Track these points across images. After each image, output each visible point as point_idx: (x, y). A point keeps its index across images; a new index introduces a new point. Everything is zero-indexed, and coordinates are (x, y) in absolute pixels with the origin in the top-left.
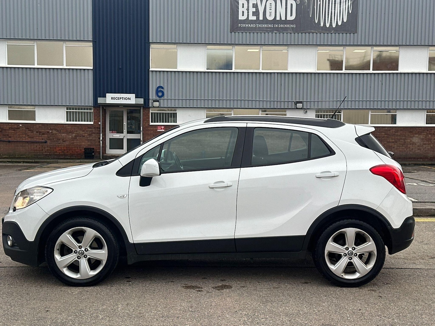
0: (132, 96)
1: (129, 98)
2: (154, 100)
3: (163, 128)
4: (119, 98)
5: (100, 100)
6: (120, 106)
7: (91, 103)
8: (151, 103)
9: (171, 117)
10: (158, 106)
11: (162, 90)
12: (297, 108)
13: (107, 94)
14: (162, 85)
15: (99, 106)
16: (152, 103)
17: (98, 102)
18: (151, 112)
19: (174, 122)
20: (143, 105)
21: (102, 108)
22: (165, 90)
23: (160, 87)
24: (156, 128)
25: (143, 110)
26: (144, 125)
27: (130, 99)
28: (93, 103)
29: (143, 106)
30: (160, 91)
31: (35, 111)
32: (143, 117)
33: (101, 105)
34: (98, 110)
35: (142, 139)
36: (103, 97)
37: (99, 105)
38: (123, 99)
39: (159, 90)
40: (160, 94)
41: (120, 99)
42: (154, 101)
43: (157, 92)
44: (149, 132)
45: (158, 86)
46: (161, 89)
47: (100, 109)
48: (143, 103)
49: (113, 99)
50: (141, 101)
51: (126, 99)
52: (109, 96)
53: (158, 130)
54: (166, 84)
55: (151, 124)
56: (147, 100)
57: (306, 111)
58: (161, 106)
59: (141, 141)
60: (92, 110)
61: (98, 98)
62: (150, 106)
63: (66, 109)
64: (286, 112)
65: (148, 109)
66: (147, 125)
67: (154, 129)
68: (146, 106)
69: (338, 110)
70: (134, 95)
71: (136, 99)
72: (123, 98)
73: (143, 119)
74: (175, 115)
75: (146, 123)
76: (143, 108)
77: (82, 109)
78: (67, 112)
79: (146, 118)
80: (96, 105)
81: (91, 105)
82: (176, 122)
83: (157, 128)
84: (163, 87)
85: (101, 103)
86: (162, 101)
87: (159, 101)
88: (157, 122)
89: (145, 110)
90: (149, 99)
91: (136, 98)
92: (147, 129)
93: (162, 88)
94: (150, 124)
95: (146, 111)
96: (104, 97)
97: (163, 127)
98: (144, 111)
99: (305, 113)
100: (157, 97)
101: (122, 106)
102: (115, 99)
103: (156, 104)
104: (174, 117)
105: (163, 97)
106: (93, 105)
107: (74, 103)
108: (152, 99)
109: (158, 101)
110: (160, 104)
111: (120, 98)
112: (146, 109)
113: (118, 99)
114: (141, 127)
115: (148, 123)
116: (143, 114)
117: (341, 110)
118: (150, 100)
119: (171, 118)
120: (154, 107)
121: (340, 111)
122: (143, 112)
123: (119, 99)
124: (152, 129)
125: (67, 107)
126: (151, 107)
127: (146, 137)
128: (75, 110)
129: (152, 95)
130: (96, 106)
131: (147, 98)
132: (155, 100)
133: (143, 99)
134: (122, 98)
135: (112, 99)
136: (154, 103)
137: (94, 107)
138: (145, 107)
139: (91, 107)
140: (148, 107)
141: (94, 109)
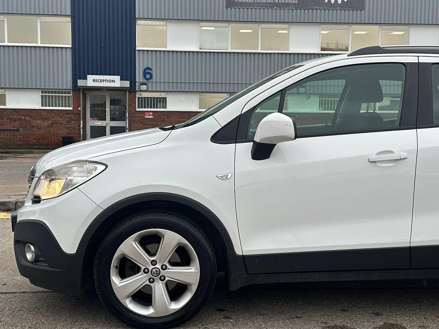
0: (117, 78)
1: (113, 80)
3: (152, 114)
4: (102, 80)
5: (81, 83)
6: (103, 90)
8: (138, 86)
9: (160, 102)
11: (150, 71)
13: (88, 76)
14: (150, 66)
15: (78, 90)
17: (78, 85)
18: (137, 96)
19: (164, 108)
21: (83, 91)
22: (153, 71)
23: (148, 68)
26: (130, 111)
27: (114, 82)
28: (71, 86)
29: (129, 90)
30: (148, 73)
31: (5, 95)
32: (129, 102)
33: (81, 88)
34: (77, 93)
35: (127, 127)
36: (84, 79)
37: (79, 89)
39: (147, 71)
40: (148, 76)
42: (142, 84)
43: (145, 74)
44: (136, 119)
45: (145, 67)
47: (80, 93)
48: (129, 86)
49: (95, 81)
50: (127, 84)
51: (110, 81)
52: (90, 78)
53: (146, 117)
54: (154, 66)
55: (138, 110)
56: (133, 83)
57: (309, 96)
58: (149, 90)
59: (127, 129)
60: (71, 94)
61: (78, 80)
62: (137, 89)
63: (40, 93)
65: (135, 93)
66: (133, 111)
67: (141, 115)
68: (132, 90)
70: (119, 77)
72: (106, 80)
73: (129, 104)
74: (164, 100)
75: (132, 109)
76: (129, 92)
78: (42, 96)
79: (132, 103)
81: (69, 88)
82: (166, 108)
83: (145, 114)
85: (82, 85)
86: (150, 84)
87: (147, 84)
88: (144, 108)
91: (121, 80)
92: (133, 115)
93: (150, 69)
95: (132, 96)
98: (130, 95)
99: (308, 99)
100: (145, 80)
101: (106, 90)
102: (97, 81)
103: (144, 88)
104: (163, 102)
105: (151, 80)
106: (71, 88)
107: (50, 85)
108: (139, 82)
109: (145, 84)
110: (148, 88)
112: (133, 93)
114: (127, 114)
115: (134, 109)
116: (129, 99)
118: (136, 82)
119: (160, 104)
123: (102, 82)
124: (138, 115)
125: (42, 90)
126: (137, 91)
127: (133, 125)
128: (52, 94)
129: (139, 77)
130: (75, 89)
131: (133, 80)
132: (142, 82)
133: (129, 81)
135: (93, 81)
136: (141, 86)
137: (73, 90)
139: (70, 91)
140: (135, 91)
141: (72, 93)
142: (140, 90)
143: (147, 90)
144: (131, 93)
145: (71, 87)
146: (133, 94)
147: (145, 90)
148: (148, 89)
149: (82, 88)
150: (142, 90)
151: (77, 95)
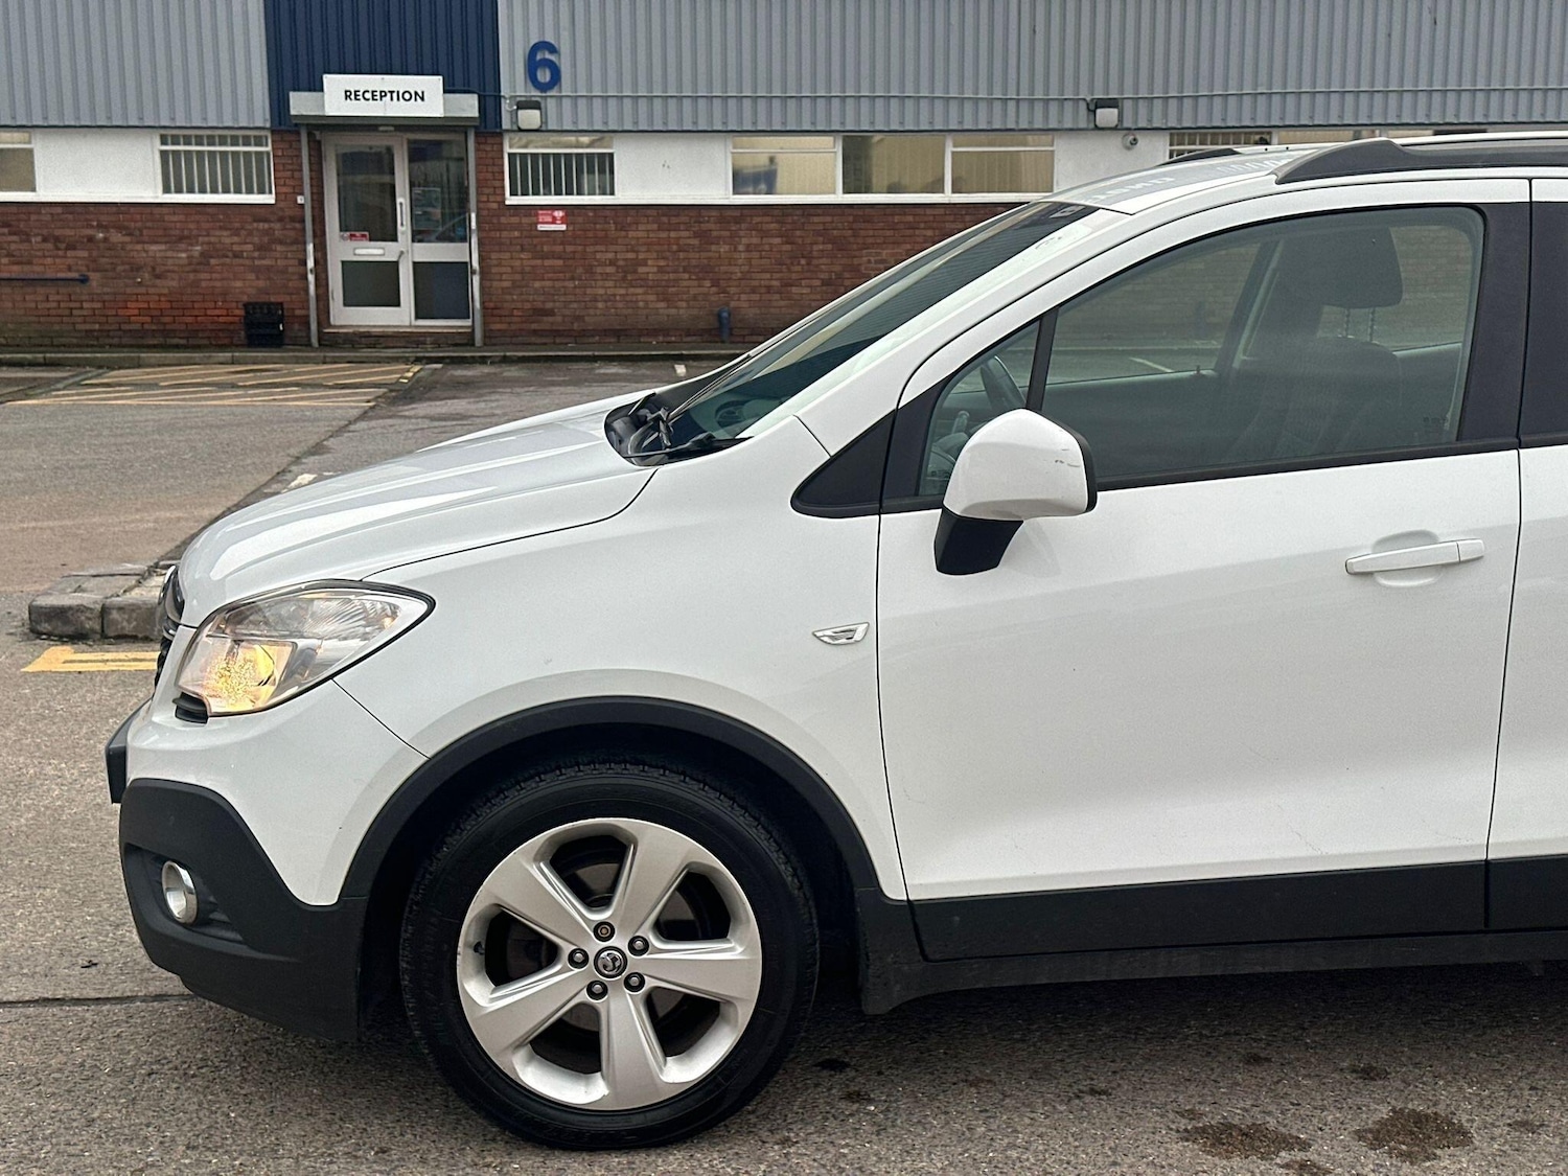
0: (432, 84)
1: (416, 93)
2: (519, 99)
3: (562, 217)
4: (378, 94)
5: (301, 104)
6: (381, 128)
7: (261, 116)
8: (508, 116)
9: (591, 171)
10: (536, 124)
11: (552, 57)
12: (1097, 128)
13: (327, 78)
14: (550, 38)
15: (294, 129)
16: (514, 116)
17: (293, 112)
18: (507, 150)
19: (604, 193)
20: (477, 124)
21: (310, 135)
22: (562, 57)
23: (543, 45)
24: (534, 219)
25: (477, 143)
26: (481, 205)
27: (422, 99)
28: (268, 116)
29: (475, 127)
30: (542, 63)
31: (31, 151)
32: (478, 172)
33: (303, 124)
34: (290, 142)
35: (475, 264)
36: (310, 90)
37: (296, 125)
38: (395, 95)
39: (539, 57)
40: (544, 76)
41: (381, 97)
42: (522, 106)
43: (532, 66)
44: (505, 234)
45: (532, 43)
46: (548, 56)
47: (299, 141)
48: (476, 114)
49: (353, 97)
50: (468, 106)
51: (407, 96)
52: (335, 84)
53: (541, 227)
54: (565, 35)
55: (511, 200)
56: (490, 102)
57: (1131, 138)
58: (550, 128)
59: (473, 272)
60: (267, 145)
61: (291, 94)
62: (506, 124)
63: (157, 141)
64: (1052, 145)
65: (497, 140)
66: (495, 206)
67: (525, 220)
68: (488, 127)
69: (1257, 133)
70: (438, 81)
71: (447, 95)
72: (392, 92)
73: (478, 180)
74: (606, 164)
75: (492, 198)
76: (477, 135)
77: (223, 141)
78: (164, 154)
79: (489, 176)
80: (284, 125)
81: (261, 125)
82: (612, 193)
83: (537, 215)
84: (556, 46)
85: (305, 113)
86: (551, 105)
87: (543, 106)
88: (536, 193)
89: (486, 143)
90: (498, 98)
91: (445, 92)
92: (495, 221)
93: (553, 49)
94: (507, 203)
95: (488, 148)
96: (315, 90)
97: (559, 214)
98: (482, 147)
99: (1128, 149)
100: (533, 88)
101: (392, 128)
102: (361, 97)
103: (530, 118)
104: (602, 171)
105: (556, 88)
106: (268, 125)
107: (188, 114)
108: (511, 97)
109: (536, 106)
110: (544, 119)
111: (383, 94)
112: (490, 140)
113: (373, 96)
114: (473, 216)
115: (499, 199)
116: (478, 160)
117: (1270, 133)
118: (503, 100)
119: (591, 176)
120: (520, 130)
121: (1267, 137)
122: (477, 150)
123: (378, 97)
124: (515, 220)
125: (163, 132)
126: (507, 131)
127: (494, 256)
128: (197, 144)
129: (513, 81)
130: (283, 128)
131: (490, 91)
132: (523, 99)
133: (476, 96)
134: (389, 95)
135: (346, 97)
136: (520, 112)
137: (273, 132)
138: (482, 130)
139: (262, 133)
140: (498, 130)
141: (273, 141)
142: (515, 128)
143: (544, 128)
144: (483, 140)
145: (265, 120)
146: (493, 144)
147: (535, 127)
148: (546, 123)
149: (308, 125)
150: (523, 127)
151: (291, 147)
